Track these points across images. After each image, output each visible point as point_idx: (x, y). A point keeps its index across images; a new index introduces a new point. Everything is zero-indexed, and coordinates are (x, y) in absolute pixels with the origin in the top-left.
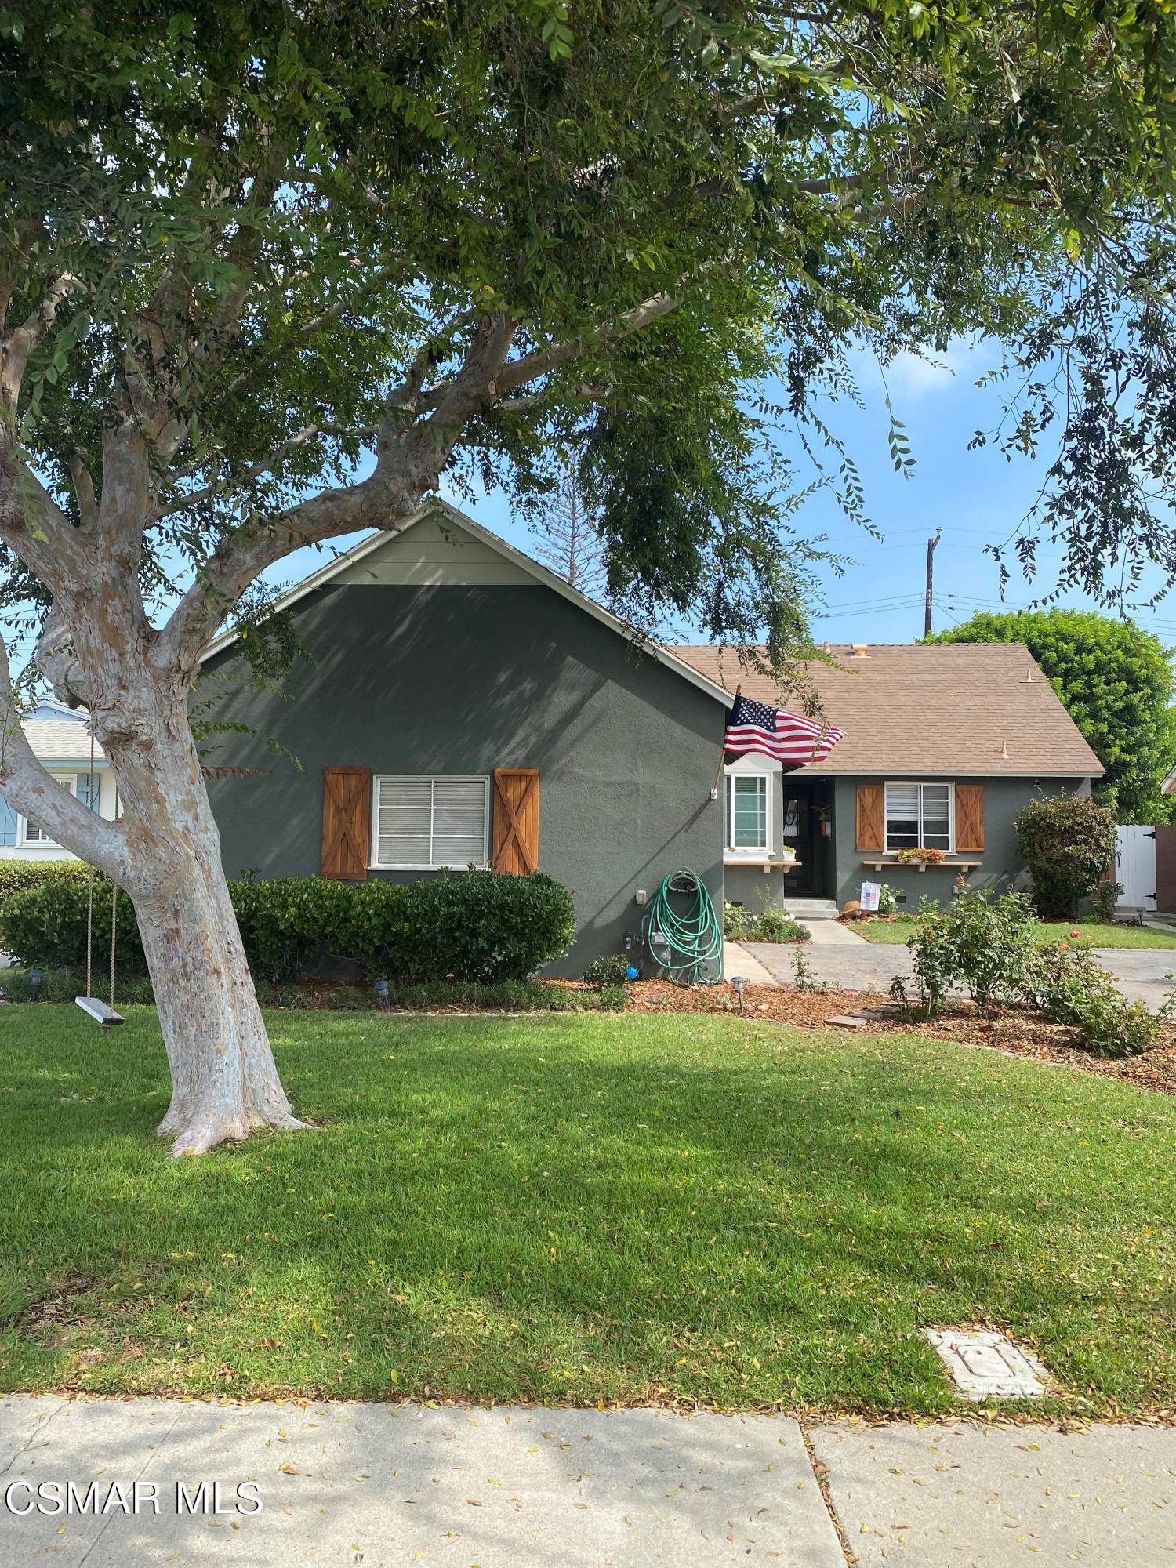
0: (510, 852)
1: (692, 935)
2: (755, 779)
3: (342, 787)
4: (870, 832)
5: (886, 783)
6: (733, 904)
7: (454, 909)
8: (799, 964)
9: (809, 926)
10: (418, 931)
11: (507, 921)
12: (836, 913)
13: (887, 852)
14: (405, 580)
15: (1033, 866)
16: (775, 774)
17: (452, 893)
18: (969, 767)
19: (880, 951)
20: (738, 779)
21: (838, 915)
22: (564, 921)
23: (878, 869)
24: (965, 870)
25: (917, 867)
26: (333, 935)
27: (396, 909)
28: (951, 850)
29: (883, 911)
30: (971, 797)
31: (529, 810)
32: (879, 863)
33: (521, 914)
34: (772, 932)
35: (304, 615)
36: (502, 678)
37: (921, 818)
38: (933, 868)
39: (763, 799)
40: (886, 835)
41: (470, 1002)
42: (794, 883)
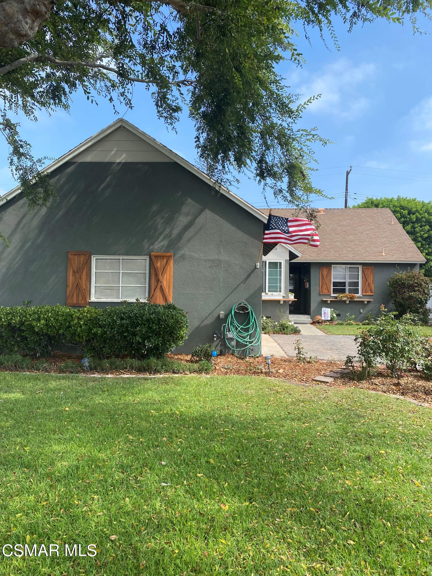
0: (158, 294)
1: (246, 334)
2: (277, 263)
3: (76, 261)
4: (325, 287)
5: (333, 266)
6: (266, 317)
7: (124, 322)
8: (299, 348)
9: (300, 327)
10: (105, 333)
11: (151, 328)
12: (311, 321)
13: (332, 295)
14: (107, 160)
15: (395, 301)
16: (286, 260)
17: (124, 313)
18: (368, 258)
19: (332, 339)
20: (269, 263)
21: (311, 322)
22: (181, 328)
23: (329, 302)
24: (366, 303)
25: (345, 301)
26: (64, 334)
27: (94, 322)
28: (360, 294)
29: (332, 320)
30: (368, 272)
31: (168, 273)
32: (329, 300)
33: (159, 324)
34: (284, 329)
35: (57, 177)
36: (155, 208)
37: (347, 281)
38: (352, 302)
39: (280, 271)
40: (332, 288)
41: (132, 369)
42: (292, 308)
